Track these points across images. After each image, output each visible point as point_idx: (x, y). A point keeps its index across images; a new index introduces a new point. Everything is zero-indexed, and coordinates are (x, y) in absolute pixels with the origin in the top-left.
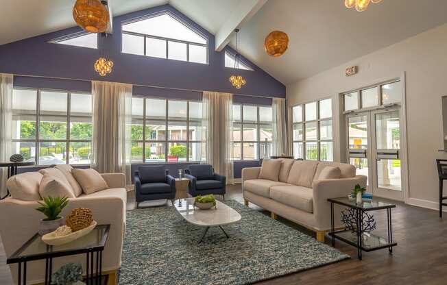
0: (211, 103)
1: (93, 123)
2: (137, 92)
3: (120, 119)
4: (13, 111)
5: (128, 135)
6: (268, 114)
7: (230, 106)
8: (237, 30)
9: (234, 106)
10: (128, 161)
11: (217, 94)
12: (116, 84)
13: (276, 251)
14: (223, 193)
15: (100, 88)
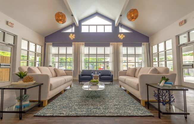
0: (113, 47)
2: (86, 45)
3: (81, 55)
5: (83, 60)
7: (121, 48)
8: (121, 15)
9: (123, 48)
11: (116, 43)
12: (79, 43)
14: (112, 81)
15: (75, 45)
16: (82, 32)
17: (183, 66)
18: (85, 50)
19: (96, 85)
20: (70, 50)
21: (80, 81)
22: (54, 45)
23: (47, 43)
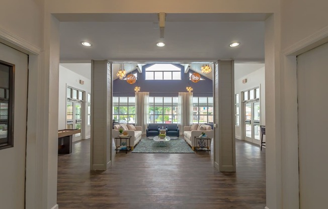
0: (182, 97)
1: (136, 107)
2: (151, 95)
3: (145, 106)
5: (148, 112)
7: (192, 98)
8: (189, 67)
9: (194, 98)
10: (148, 122)
11: (185, 93)
12: (143, 92)
15: (138, 95)
16: (146, 79)
18: (149, 100)
20: (133, 100)
21: (147, 136)
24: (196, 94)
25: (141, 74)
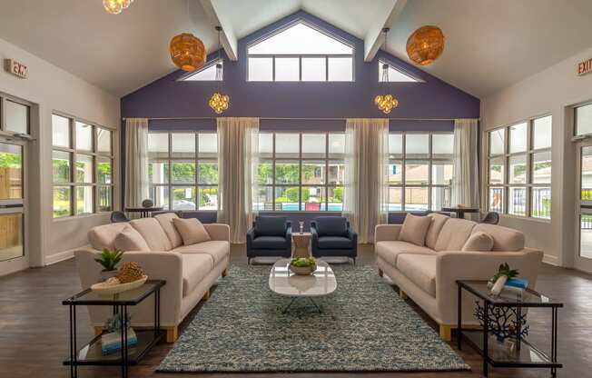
0: (357, 132)
1: (219, 163)
2: (264, 127)
3: (246, 160)
4: (150, 154)
6: (447, 143)
7: (385, 136)
8: (386, 30)
9: (391, 136)
10: (254, 207)
11: (366, 121)
12: (241, 119)
13: (366, 340)
14: (354, 255)
15: (225, 126)
16: (251, 78)
17: (582, 207)
18: (259, 142)
19: (307, 275)
20: (211, 142)
21: (250, 255)
22: (154, 126)
23: (130, 121)
24: (400, 124)
25: (234, 62)
